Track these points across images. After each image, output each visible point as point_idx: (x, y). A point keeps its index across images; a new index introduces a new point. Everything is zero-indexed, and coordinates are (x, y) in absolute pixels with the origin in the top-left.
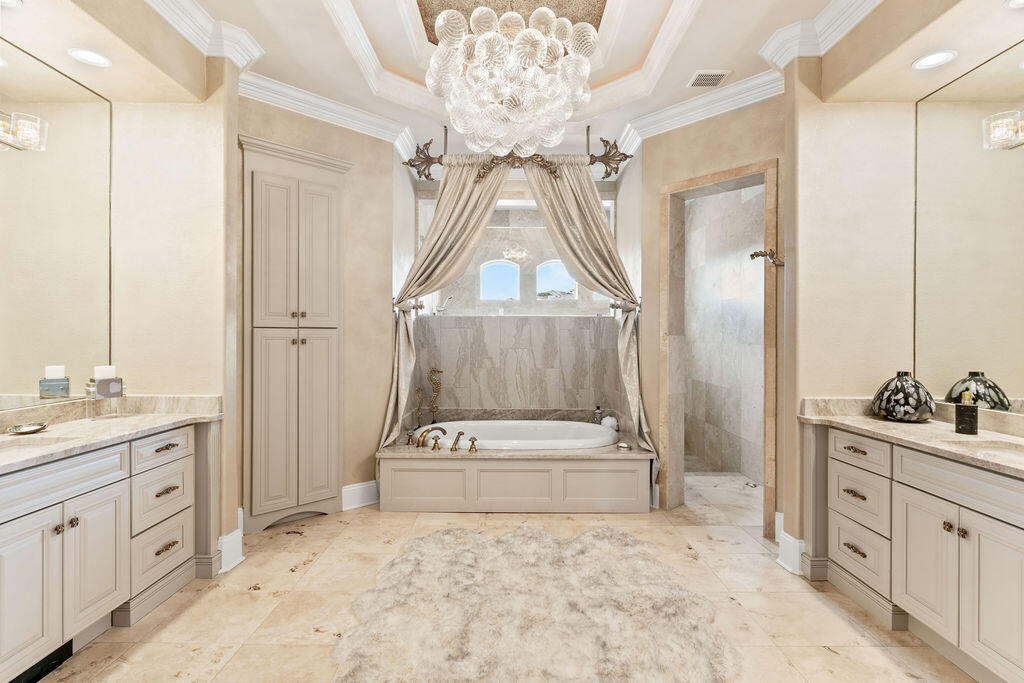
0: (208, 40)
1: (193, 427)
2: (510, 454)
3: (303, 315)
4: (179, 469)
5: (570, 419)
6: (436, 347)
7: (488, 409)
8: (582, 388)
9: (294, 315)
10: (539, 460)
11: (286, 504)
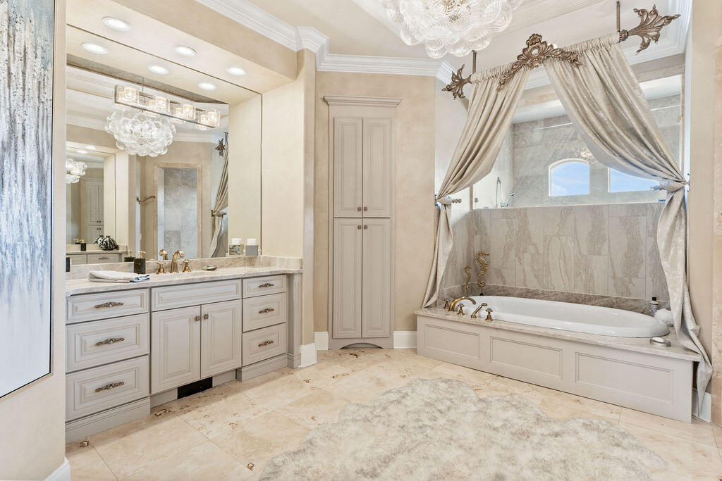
0: (295, 42)
1: (285, 276)
2: (519, 327)
3: (366, 209)
4: (276, 299)
5: (619, 307)
6: (486, 234)
7: (532, 288)
8: (637, 277)
9: (359, 209)
10: (549, 337)
11: (353, 335)
